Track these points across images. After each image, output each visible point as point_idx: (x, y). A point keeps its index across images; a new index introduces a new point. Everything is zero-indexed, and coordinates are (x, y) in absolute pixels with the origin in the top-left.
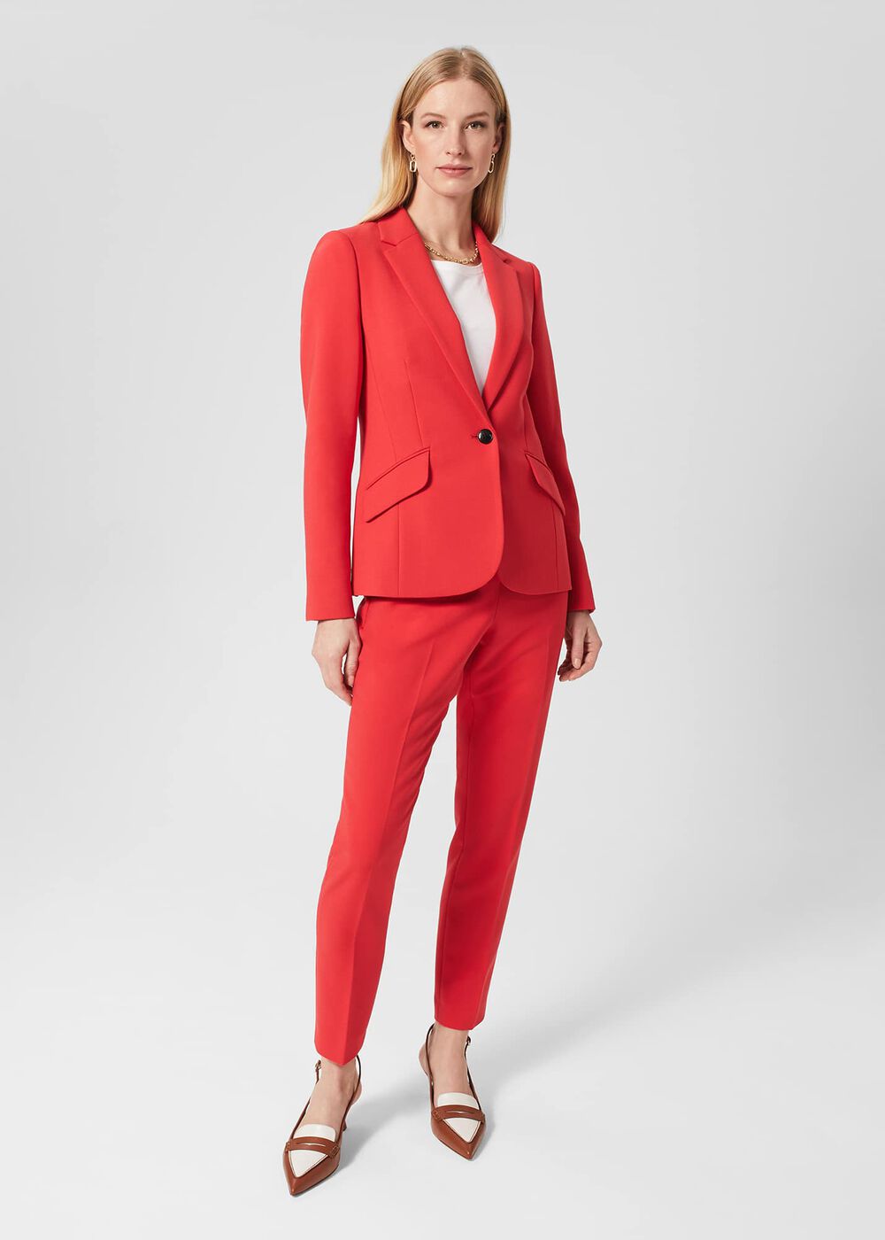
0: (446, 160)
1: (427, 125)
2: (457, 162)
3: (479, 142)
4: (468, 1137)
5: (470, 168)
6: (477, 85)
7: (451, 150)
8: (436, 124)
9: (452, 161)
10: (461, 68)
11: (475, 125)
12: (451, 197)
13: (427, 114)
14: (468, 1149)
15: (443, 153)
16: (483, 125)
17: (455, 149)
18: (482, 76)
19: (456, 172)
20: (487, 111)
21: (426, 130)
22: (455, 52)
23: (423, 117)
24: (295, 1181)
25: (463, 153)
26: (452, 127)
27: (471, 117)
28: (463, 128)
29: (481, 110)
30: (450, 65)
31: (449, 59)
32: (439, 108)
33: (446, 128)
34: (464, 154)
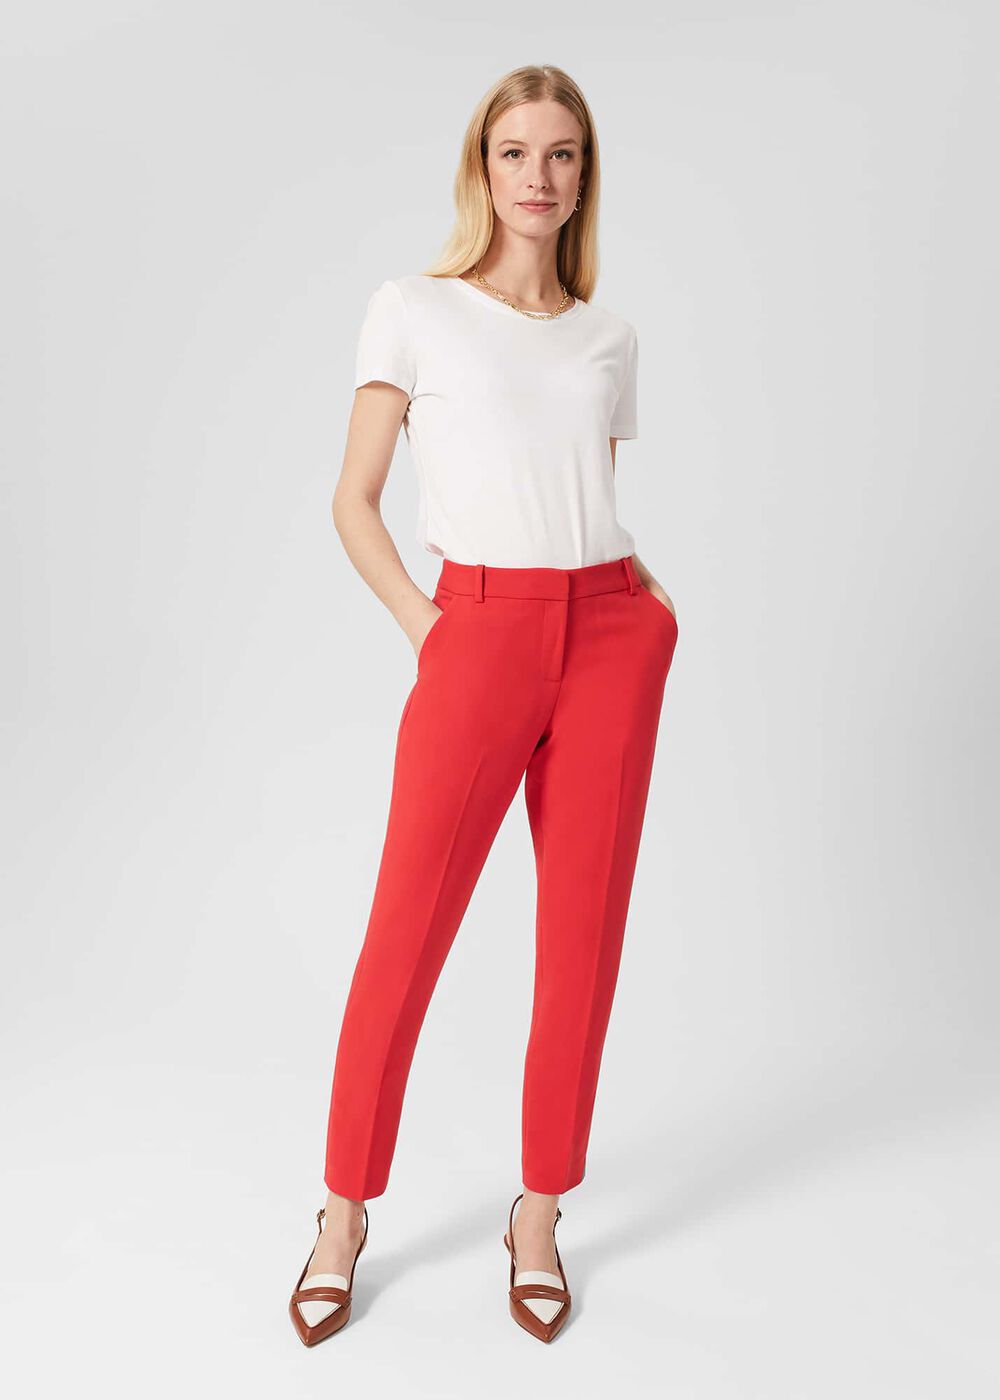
0: (527, 195)
1: (506, 155)
2: (540, 197)
3: (565, 174)
4: (547, 1318)
5: (555, 204)
6: (563, 107)
7: (533, 183)
8: (515, 153)
9: (535, 196)
10: (545, 89)
11: (560, 154)
12: (532, 238)
13: (505, 142)
14: (548, 1332)
15: (525, 188)
16: (569, 155)
17: (538, 182)
18: (568, 97)
19: (539, 207)
20: (573, 138)
21: (504, 161)
22: (537, 70)
23: (501, 145)
24: (308, 1331)
25: (548, 186)
26: (535, 156)
27: (556, 144)
28: (547, 158)
29: (567, 137)
30: (533, 83)
31: (529, 78)
32: (519, 134)
33: (528, 159)
34: (549, 188)
